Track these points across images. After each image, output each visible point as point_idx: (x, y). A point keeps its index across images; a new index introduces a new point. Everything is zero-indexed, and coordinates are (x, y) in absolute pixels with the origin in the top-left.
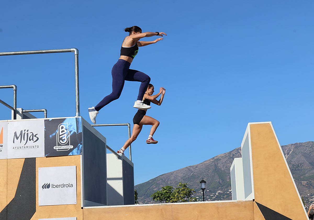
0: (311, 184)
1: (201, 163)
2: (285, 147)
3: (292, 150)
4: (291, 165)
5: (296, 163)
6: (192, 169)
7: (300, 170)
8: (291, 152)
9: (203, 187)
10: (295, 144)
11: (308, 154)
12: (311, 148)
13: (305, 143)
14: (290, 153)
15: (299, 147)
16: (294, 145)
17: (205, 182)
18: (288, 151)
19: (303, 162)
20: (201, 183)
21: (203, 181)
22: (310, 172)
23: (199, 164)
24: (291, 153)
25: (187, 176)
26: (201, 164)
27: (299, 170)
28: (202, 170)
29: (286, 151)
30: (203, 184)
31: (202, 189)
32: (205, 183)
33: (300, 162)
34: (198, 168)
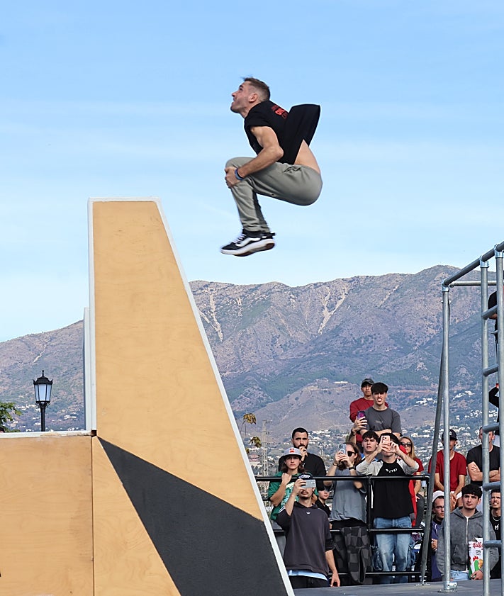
0: (394, 396)
1: (68, 327)
2: (323, 286)
3: (344, 297)
4: (339, 342)
5: (354, 335)
6: (37, 343)
7: (361, 356)
8: (340, 302)
9: (42, 399)
10: (353, 279)
11: (388, 309)
12: (398, 292)
13: (381, 277)
14: (337, 306)
15: (364, 288)
16: (350, 282)
17: (51, 383)
18: (330, 299)
19: (374, 333)
20: (36, 386)
21: (43, 381)
22: (393, 363)
23: (62, 330)
24: (341, 306)
25: (21, 367)
26: (68, 331)
27: (358, 355)
28: (70, 348)
29: (327, 298)
30: (42, 388)
31: (39, 402)
32: (49, 386)
33: (366, 333)
34: (58, 342)
